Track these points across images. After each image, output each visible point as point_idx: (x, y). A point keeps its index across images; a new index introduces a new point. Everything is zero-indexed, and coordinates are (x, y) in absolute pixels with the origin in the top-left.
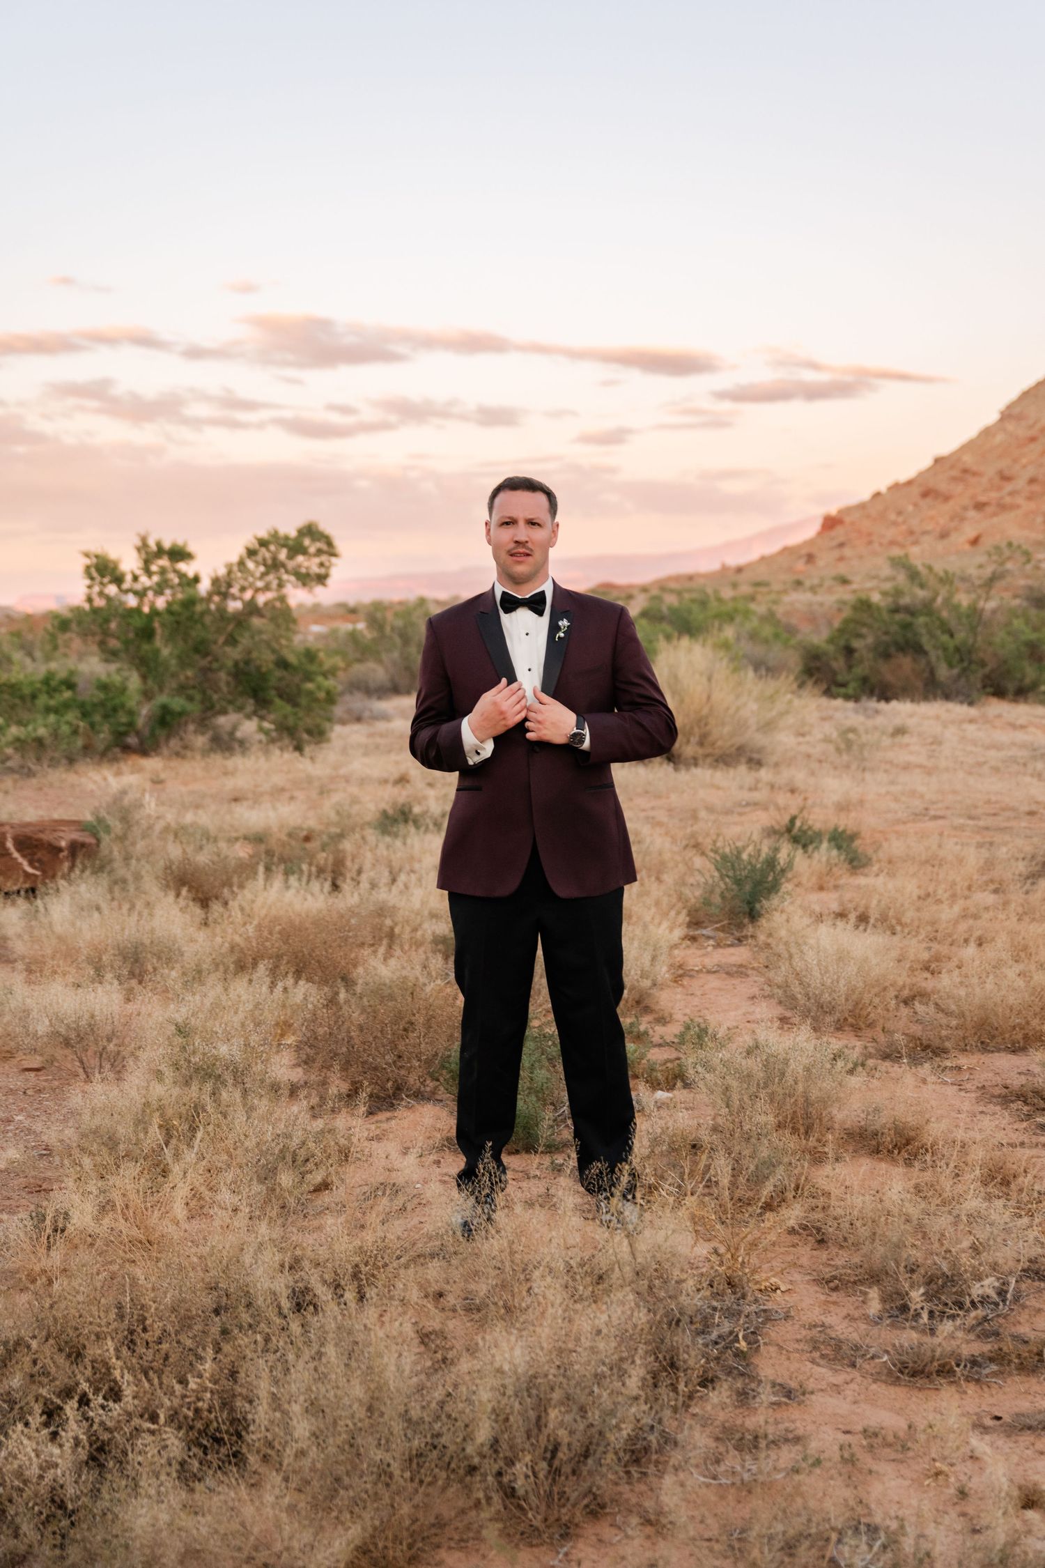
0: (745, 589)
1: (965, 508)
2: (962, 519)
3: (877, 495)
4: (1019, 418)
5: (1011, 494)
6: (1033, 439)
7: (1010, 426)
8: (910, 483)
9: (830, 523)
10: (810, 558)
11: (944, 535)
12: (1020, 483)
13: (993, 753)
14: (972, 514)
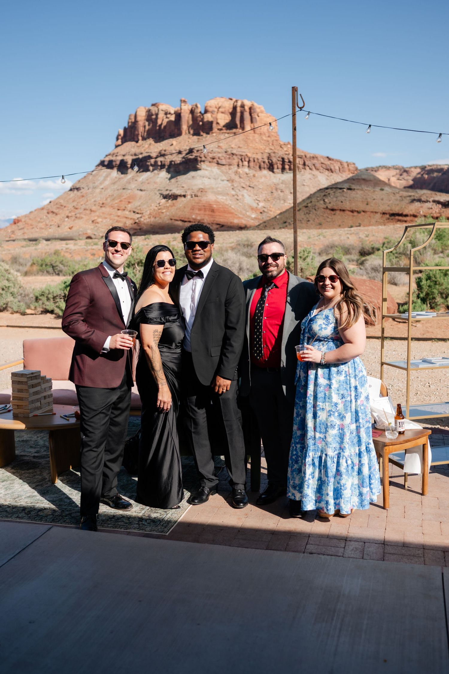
1: (64, 218)
2: (64, 221)
3: (32, 212)
4: (78, 189)
5: (79, 213)
9: (16, 221)
11: (58, 226)
12: (82, 210)
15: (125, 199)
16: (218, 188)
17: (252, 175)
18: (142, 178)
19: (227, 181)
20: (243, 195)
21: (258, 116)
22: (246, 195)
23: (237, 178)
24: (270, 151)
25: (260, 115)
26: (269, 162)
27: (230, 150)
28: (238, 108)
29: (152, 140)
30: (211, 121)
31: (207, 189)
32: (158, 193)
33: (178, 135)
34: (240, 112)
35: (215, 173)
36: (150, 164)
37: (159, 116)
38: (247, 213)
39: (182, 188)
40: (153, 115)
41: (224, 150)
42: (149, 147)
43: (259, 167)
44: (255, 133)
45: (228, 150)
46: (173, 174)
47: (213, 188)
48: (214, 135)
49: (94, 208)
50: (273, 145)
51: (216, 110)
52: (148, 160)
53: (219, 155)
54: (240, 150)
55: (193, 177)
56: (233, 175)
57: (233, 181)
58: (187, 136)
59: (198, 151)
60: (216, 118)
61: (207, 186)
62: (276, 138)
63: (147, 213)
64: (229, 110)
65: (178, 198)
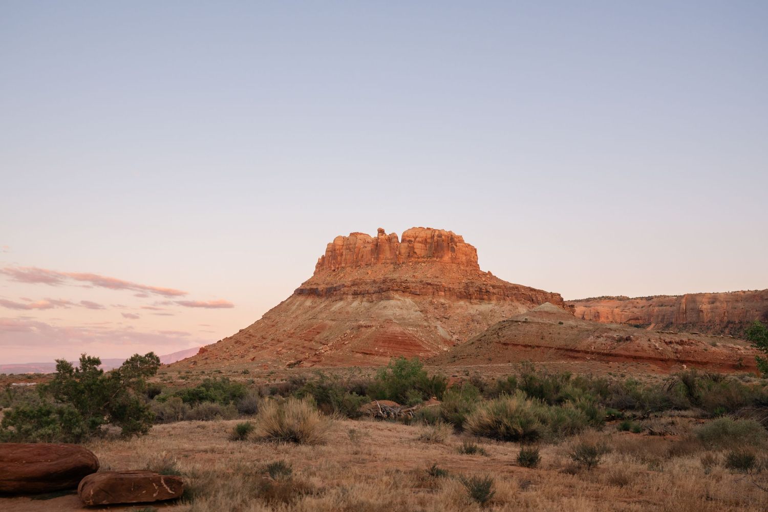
1: (250, 348)
2: (249, 352)
3: (220, 341)
4: (269, 318)
5: (265, 344)
6: (273, 326)
7: (266, 321)
8: (231, 338)
9: (202, 351)
10: (195, 363)
11: (242, 357)
12: (269, 340)
14: (252, 350)
15: (314, 329)
16: (410, 318)
17: (447, 305)
18: (335, 307)
19: (421, 311)
20: (436, 327)
21: (456, 246)
22: (439, 326)
23: (431, 309)
24: (467, 281)
25: (458, 244)
26: (465, 292)
27: (424, 280)
28: (436, 238)
29: (349, 269)
30: (408, 250)
31: (398, 320)
32: (348, 324)
33: (375, 264)
34: (437, 242)
35: (408, 303)
36: (344, 293)
37: (357, 245)
38: (439, 346)
39: (371, 319)
40: (351, 244)
41: (419, 280)
42: (344, 275)
43: (456, 297)
44: (452, 263)
45: (423, 279)
46: (366, 304)
47: (404, 319)
48: (411, 264)
49: (281, 338)
50: (471, 274)
51: (413, 239)
52: (342, 289)
53: (414, 285)
54: (435, 279)
55: (385, 307)
56: (427, 306)
57: (427, 312)
58: (383, 265)
59: (391, 280)
60: (413, 248)
61: (398, 317)
62: (475, 268)
63: (330, 344)
64: (426, 240)
65: (363, 329)
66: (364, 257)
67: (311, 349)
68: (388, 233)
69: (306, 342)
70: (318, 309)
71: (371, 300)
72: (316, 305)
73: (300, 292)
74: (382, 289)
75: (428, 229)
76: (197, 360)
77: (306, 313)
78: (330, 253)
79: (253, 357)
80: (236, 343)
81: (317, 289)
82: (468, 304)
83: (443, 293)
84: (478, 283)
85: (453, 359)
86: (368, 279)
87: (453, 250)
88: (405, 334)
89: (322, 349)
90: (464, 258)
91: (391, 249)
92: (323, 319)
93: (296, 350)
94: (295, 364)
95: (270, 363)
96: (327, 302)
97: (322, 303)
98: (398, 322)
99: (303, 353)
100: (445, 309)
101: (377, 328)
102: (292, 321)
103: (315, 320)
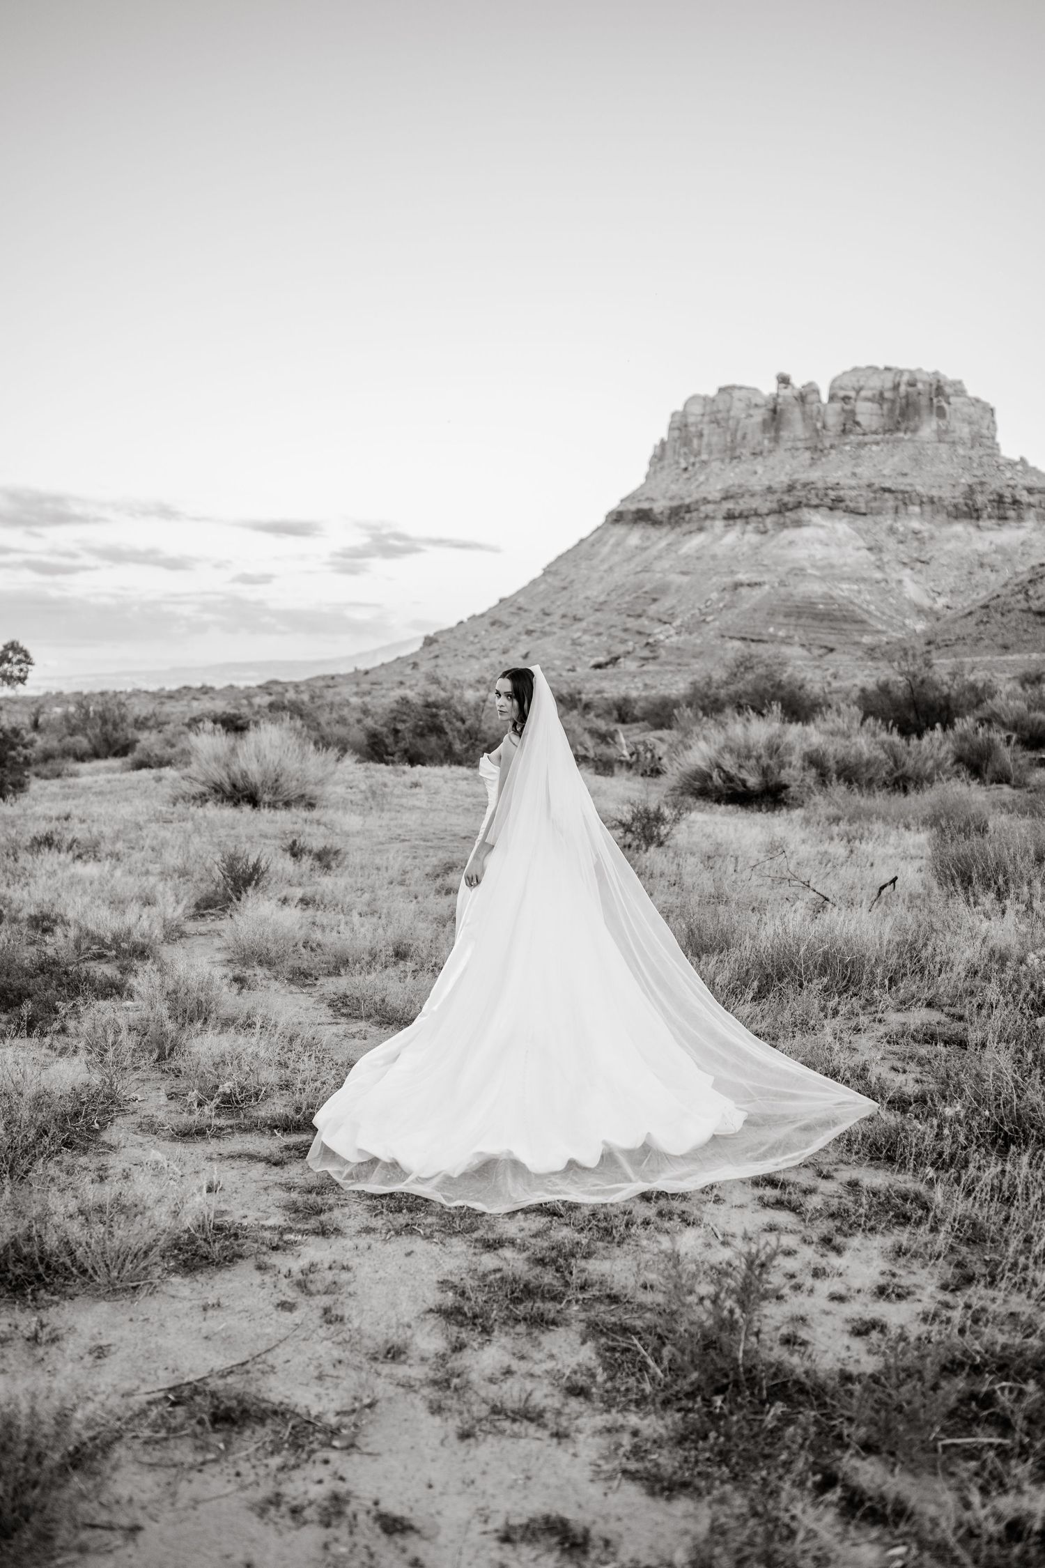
0: (365, 687)
1: (519, 634)
2: (518, 641)
3: (461, 622)
4: (556, 573)
5: (550, 625)
6: (564, 588)
7: (550, 579)
8: (482, 616)
9: (429, 641)
10: (415, 665)
11: (505, 652)
12: (556, 618)
13: (469, 800)
14: (524, 637)
15: (646, 592)
16: (845, 565)
17: (926, 534)
18: (688, 545)
19: (870, 549)
20: (900, 582)
21: (950, 404)
22: (907, 581)
23: (891, 543)
24: (971, 481)
25: (952, 400)
26: (966, 505)
27: (878, 482)
28: (903, 389)
29: (715, 466)
30: (842, 419)
31: (818, 568)
32: (714, 579)
33: (770, 451)
34: (907, 396)
35: (840, 533)
36: (707, 517)
37: (732, 413)
38: (907, 622)
39: (761, 568)
40: (719, 411)
41: (864, 482)
42: (707, 479)
43: (945, 516)
44: (940, 441)
45: (873, 481)
46: (752, 538)
47: (832, 566)
48: (848, 448)
49: (580, 613)
50: (981, 465)
51: (852, 394)
52: (703, 508)
53: (854, 493)
54: (901, 479)
55: (791, 543)
56: (882, 536)
57: (881, 550)
58: (788, 454)
59: (805, 485)
60: (853, 413)
61: (820, 563)
62: (989, 451)
63: (677, 622)
64: (881, 394)
65: (744, 591)
66: (749, 437)
67: (640, 633)
68: (798, 382)
69: (631, 619)
70: (653, 552)
71: (762, 528)
72: (648, 543)
73: (617, 517)
74: (785, 504)
75: (888, 369)
76: (418, 660)
77: (629, 560)
78: (676, 433)
79: (524, 652)
80: (493, 624)
81: (651, 510)
82: (972, 529)
83: (916, 509)
84: (995, 484)
85: (928, 648)
86: (757, 484)
87: (941, 413)
88: (831, 598)
89: (659, 633)
90: (964, 431)
91: (806, 417)
92: (663, 571)
93: (611, 636)
94: (607, 664)
95: (558, 663)
96: (672, 537)
97: (661, 538)
98: (817, 573)
99: (624, 641)
100: (922, 541)
101: (773, 587)
102: (602, 578)
103: (647, 575)
